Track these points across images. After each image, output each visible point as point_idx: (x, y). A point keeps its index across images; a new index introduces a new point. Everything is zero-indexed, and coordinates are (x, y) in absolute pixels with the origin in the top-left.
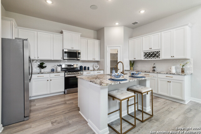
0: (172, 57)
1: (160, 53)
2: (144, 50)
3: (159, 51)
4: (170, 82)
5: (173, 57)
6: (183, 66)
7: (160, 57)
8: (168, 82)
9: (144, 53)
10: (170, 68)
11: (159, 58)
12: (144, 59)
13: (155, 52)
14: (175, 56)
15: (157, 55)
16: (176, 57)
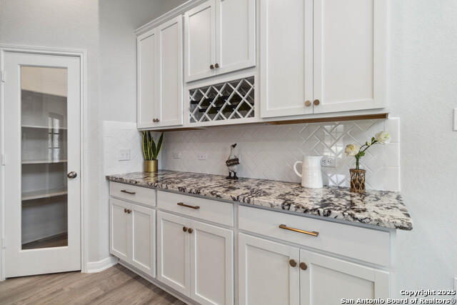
0: (308, 104)
1: (256, 87)
2: (190, 76)
3: (252, 80)
4: (303, 266)
5: (317, 102)
6: (358, 157)
7: (255, 108)
8: (293, 263)
9: (191, 92)
10: (300, 168)
11: (252, 114)
12: (192, 120)
13: (235, 84)
14: (322, 103)
15: (244, 99)
16: (327, 108)
